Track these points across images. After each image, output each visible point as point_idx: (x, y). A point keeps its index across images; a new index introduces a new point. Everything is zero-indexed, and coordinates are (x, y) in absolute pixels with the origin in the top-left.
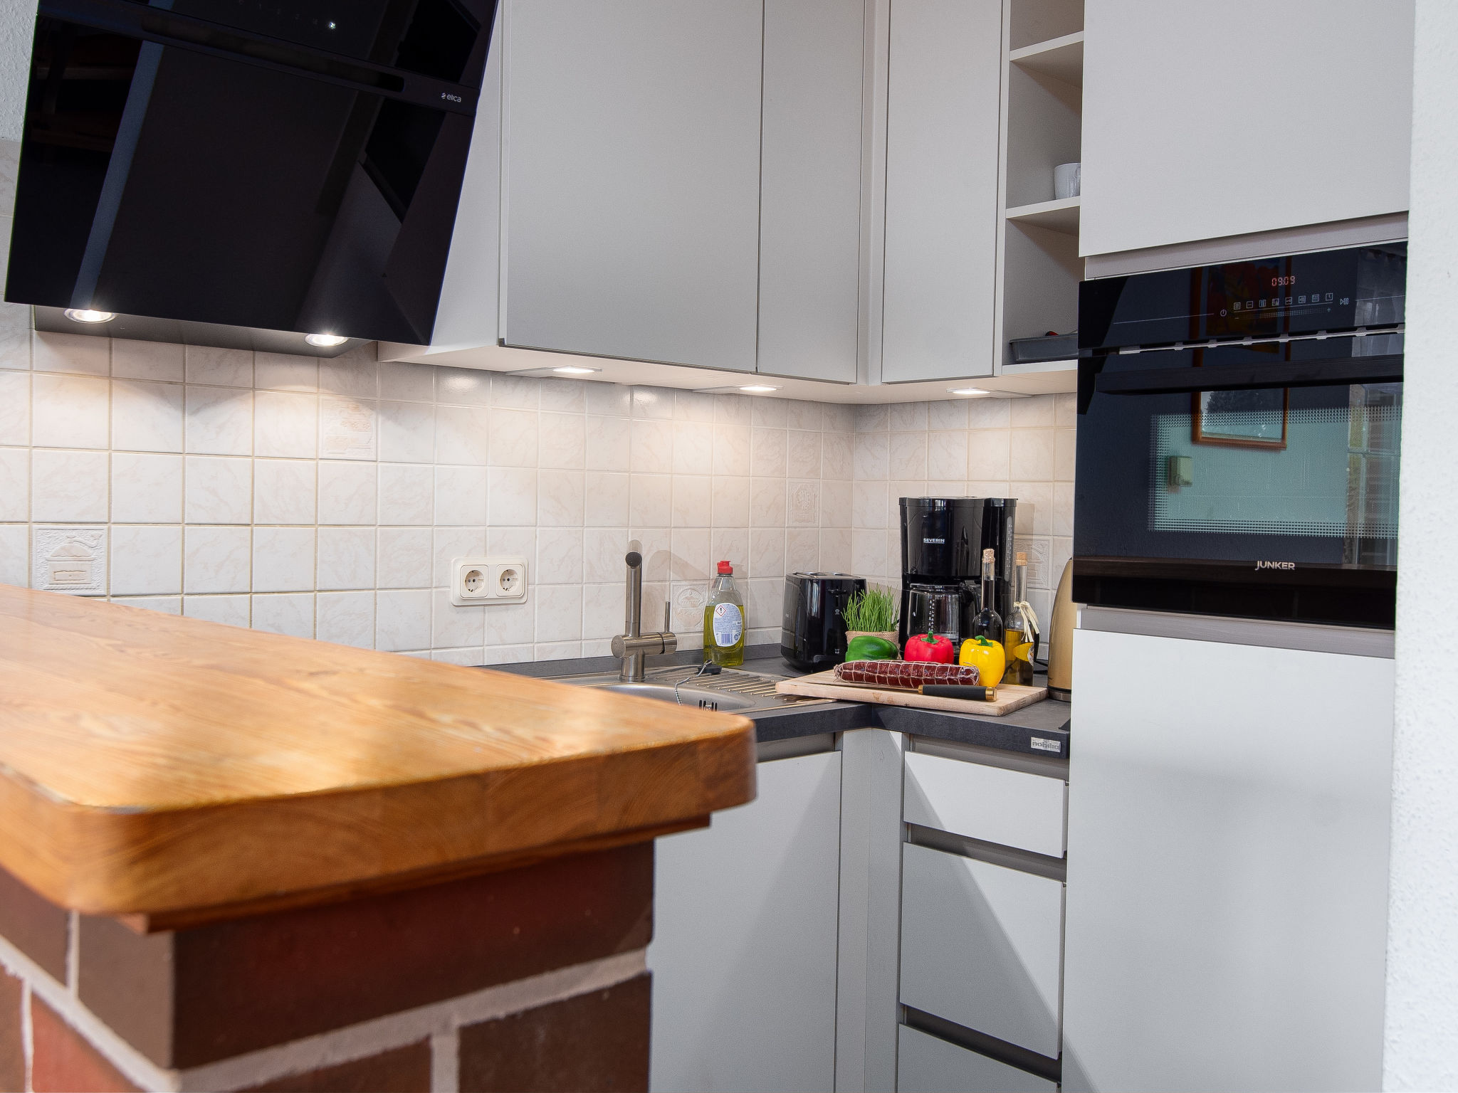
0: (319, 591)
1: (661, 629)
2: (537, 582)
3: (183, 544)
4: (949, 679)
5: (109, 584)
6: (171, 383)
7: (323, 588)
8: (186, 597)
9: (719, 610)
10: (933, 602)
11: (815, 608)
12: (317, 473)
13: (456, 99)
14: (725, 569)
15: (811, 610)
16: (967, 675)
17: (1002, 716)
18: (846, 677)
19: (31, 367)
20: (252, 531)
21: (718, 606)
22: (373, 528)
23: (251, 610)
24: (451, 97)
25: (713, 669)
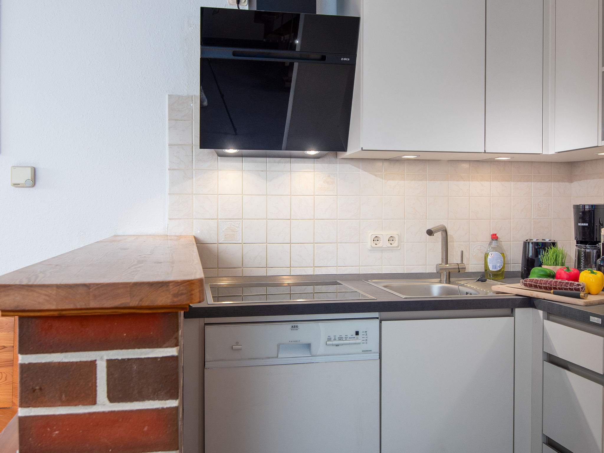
0: (316, 243)
1: (459, 262)
2: (405, 241)
3: (267, 226)
4: (569, 288)
5: (242, 240)
6: (262, 171)
7: (317, 242)
8: (268, 244)
9: (491, 255)
10: (583, 253)
11: (530, 254)
12: (314, 200)
13: (347, 59)
14: (494, 237)
15: (528, 254)
16: (578, 286)
17: (586, 306)
18: (526, 285)
19: (218, 169)
20: (291, 222)
21: (490, 253)
22: (336, 220)
23: (291, 249)
24: (345, 59)
25: (482, 280)
